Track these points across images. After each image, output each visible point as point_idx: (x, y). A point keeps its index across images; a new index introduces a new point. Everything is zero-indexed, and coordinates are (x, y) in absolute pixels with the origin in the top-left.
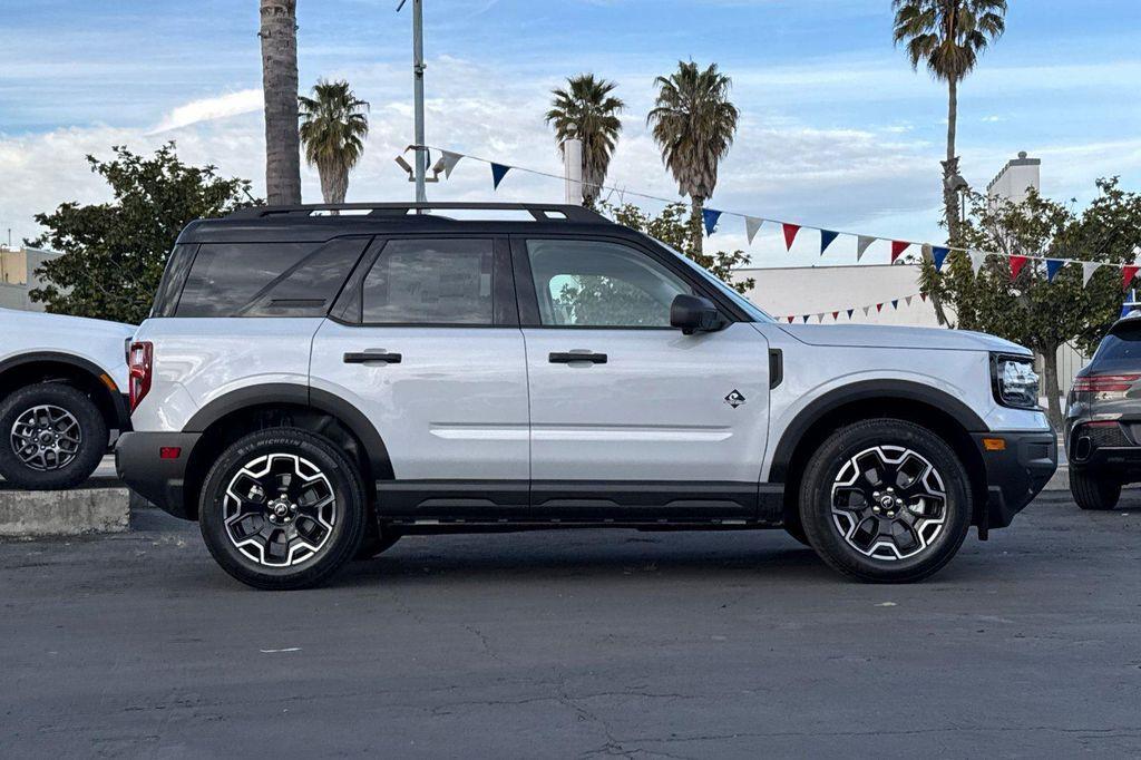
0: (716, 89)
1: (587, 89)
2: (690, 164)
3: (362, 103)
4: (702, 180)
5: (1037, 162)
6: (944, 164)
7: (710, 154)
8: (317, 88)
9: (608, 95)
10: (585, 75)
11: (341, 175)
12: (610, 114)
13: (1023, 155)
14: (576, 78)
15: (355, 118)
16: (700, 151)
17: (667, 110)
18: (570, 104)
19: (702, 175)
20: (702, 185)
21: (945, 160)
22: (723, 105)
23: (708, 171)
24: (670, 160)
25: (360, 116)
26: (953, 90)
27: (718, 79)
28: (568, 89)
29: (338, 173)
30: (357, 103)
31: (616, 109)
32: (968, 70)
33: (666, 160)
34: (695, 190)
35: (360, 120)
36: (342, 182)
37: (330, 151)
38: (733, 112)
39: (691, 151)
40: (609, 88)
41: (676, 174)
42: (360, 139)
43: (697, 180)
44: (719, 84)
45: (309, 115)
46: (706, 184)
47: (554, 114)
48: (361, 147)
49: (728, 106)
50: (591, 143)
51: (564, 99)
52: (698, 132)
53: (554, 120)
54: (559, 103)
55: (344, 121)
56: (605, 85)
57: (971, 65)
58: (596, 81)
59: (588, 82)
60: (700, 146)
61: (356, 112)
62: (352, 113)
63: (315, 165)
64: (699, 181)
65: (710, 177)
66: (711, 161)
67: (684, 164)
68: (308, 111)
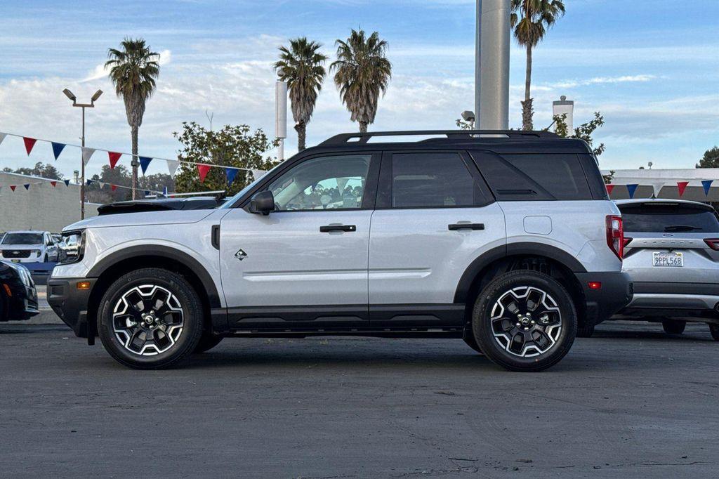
0: (378, 48)
1: (303, 48)
2: (357, 100)
3: (155, 54)
4: (365, 111)
5: (571, 103)
6: (523, 103)
7: (371, 92)
8: (124, 43)
9: (317, 52)
10: (301, 38)
11: (139, 103)
12: (318, 64)
13: (563, 98)
14: (295, 39)
15: (151, 65)
16: (364, 92)
17: (344, 62)
18: (289, 57)
19: (365, 107)
20: (365, 114)
21: (524, 100)
22: (382, 60)
23: (370, 105)
24: (345, 97)
25: (154, 63)
26: (529, 53)
27: (377, 43)
28: (289, 47)
29: (136, 101)
30: (152, 54)
31: (322, 61)
32: (540, 39)
33: (342, 98)
34: (361, 117)
35: (153, 65)
36: (140, 107)
37: (131, 86)
38: (388, 65)
39: (358, 91)
40: (317, 47)
41: (349, 106)
42: (154, 79)
43: (362, 111)
44: (379, 46)
45: (118, 62)
46: (368, 114)
47: (279, 64)
48: (154, 84)
49: (384, 60)
50: (304, 84)
51: (287, 54)
52: (361, 77)
53: (279, 68)
54: (284, 57)
55: (142, 66)
56: (314, 45)
57: (541, 36)
58: (309, 42)
59: (303, 42)
60: (364, 87)
61: (151, 60)
62: (148, 61)
63: (122, 96)
64: (363, 111)
65: (371, 109)
66: (371, 98)
67: (353, 100)
68: (117, 59)
